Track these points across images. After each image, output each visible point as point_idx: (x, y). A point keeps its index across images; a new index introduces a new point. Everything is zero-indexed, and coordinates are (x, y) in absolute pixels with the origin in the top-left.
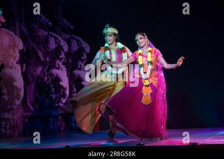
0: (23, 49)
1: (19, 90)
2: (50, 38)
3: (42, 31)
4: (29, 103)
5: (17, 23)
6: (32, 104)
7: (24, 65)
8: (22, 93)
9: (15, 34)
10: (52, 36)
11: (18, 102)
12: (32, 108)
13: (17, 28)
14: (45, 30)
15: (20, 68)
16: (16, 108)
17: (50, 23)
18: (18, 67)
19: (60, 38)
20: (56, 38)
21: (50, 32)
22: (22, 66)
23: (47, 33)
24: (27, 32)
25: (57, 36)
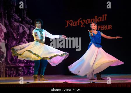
3: (16, 23)
4: (8, 60)
5: (3, 19)
6: (10, 61)
7: (7, 40)
8: (5, 55)
10: (21, 26)
11: (3, 60)
12: (10, 63)
13: (3, 21)
14: (17, 22)
16: (2, 62)
17: (20, 19)
18: (3, 41)
19: (25, 27)
20: (23, 27)
21: (20, 24)
22: (5, 41)
23: (18, 24)
24: (8, 24)
25: (24, 26)
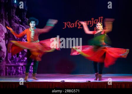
0: (7, 33)
1: (4, 52)
2: (20, 27)
3: (16, 24)
4: (9, 59)
5: (4, 20)
7: (7, 40)
9: (3, 25)
10: (21, 27)
13: (4, 22)
14: (18, 24)
15: (5, 42)
17: (20, 20)
18: (4, 41)
19: (25, 28)
20: (23, 28)
21: (20, 25)
24: (9, 25)
